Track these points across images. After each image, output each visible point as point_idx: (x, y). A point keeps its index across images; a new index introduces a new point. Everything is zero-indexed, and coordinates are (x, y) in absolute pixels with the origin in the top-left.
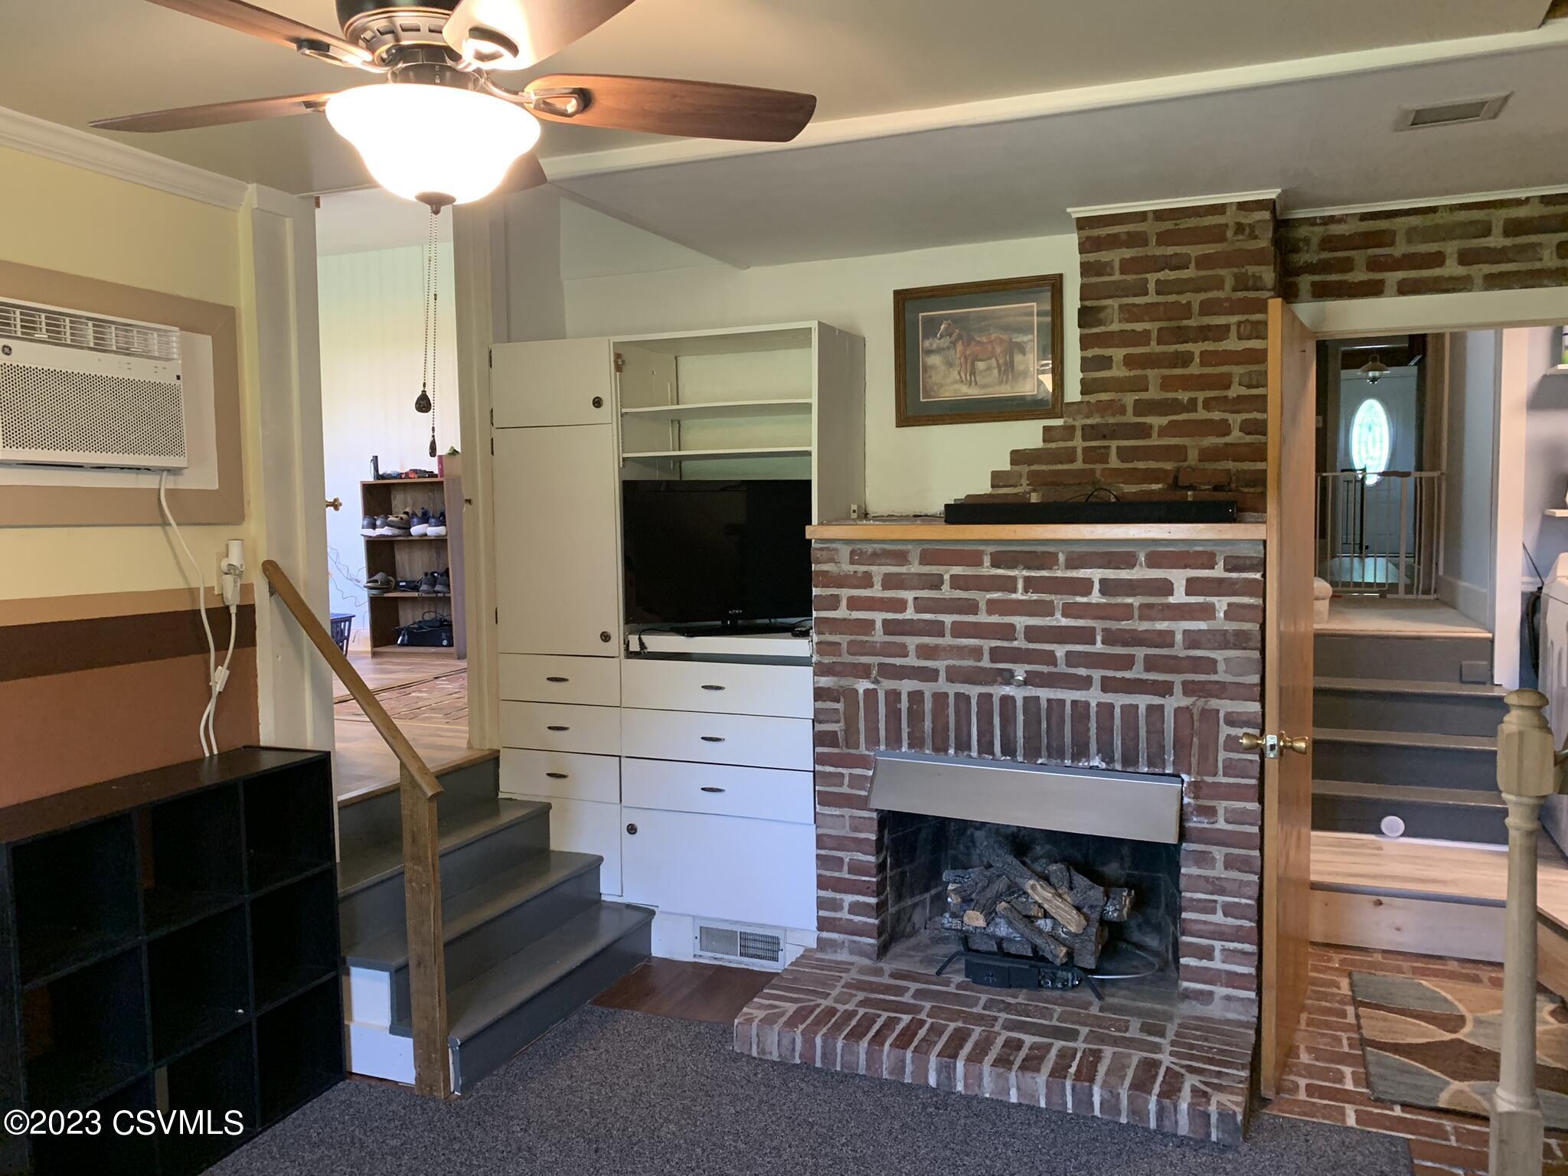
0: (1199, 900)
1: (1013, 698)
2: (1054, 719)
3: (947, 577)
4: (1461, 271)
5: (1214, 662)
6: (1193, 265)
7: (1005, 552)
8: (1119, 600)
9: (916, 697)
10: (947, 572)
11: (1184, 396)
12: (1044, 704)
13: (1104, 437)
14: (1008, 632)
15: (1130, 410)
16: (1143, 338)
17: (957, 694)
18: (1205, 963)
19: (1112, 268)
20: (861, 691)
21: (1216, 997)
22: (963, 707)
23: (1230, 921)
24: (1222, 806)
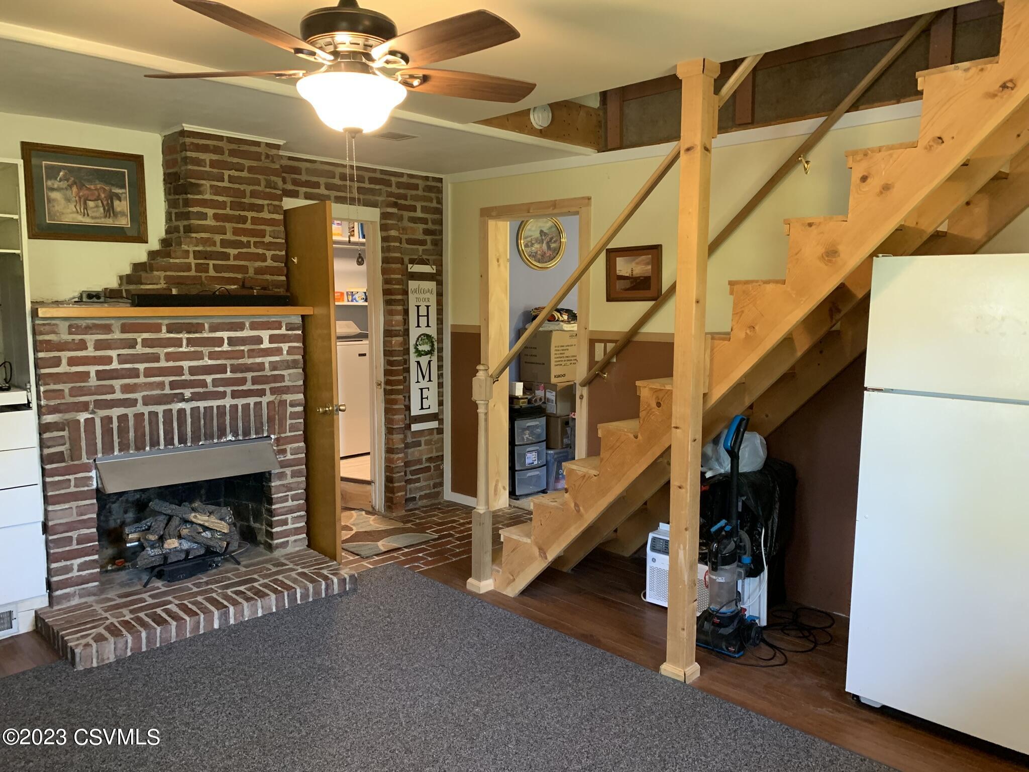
0: (281, 497)
1: (184, 410)
2: (208, 418)
3: (139, 340)
4: (326, 192)
5: (283, 376)
6: (246, 170)
7: (174, 323)
8: (237, 348)
9: (123, 418)
10: (139, 337)
11: (244, 239)
12: (202, 410)
13: (206, 258)
14: (179, 371)
15: (218, 244)
16: (222, 205)
17: (150, 413)
18: (285, 528)
19: (206, 163)
20: (82, 420)
21: (290, 542)
22: (154, 419)
23: (296, 503)
24: (289, 447)
